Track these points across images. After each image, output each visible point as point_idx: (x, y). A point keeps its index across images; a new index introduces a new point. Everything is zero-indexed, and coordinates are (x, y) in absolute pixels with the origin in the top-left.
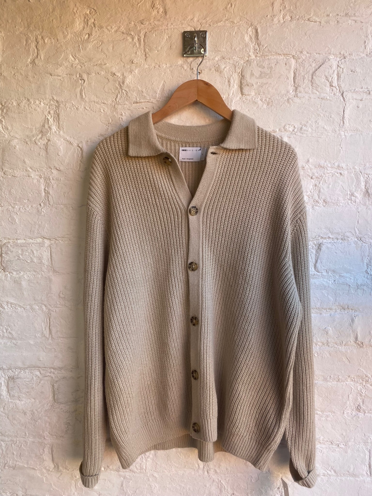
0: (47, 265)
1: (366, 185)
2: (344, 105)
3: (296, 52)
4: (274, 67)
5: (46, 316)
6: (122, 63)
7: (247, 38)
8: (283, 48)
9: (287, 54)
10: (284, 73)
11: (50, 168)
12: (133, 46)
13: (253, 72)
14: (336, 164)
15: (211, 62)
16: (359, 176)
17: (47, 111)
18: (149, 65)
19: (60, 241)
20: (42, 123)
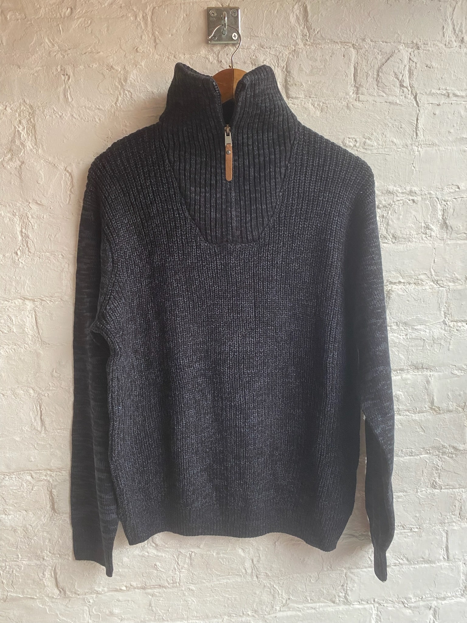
0: (32, 336)
1: (443, 215)
2: (418, 111)
3: (357, 40)
4: (330, 60)
5: (36, 402)
6: (122, 51)
7: (293, 19)
8: (340, 34)
9: (345, 43)
10: (342, 67)
11: (27, 201)
12: (137, 27)
13: (302, 66)
14: (408, 188)
15: (245, 53)
16: (435, 202)
17: (16, 120)
18: (160, 55)
19: (48, 302)
20: (10, 138)
